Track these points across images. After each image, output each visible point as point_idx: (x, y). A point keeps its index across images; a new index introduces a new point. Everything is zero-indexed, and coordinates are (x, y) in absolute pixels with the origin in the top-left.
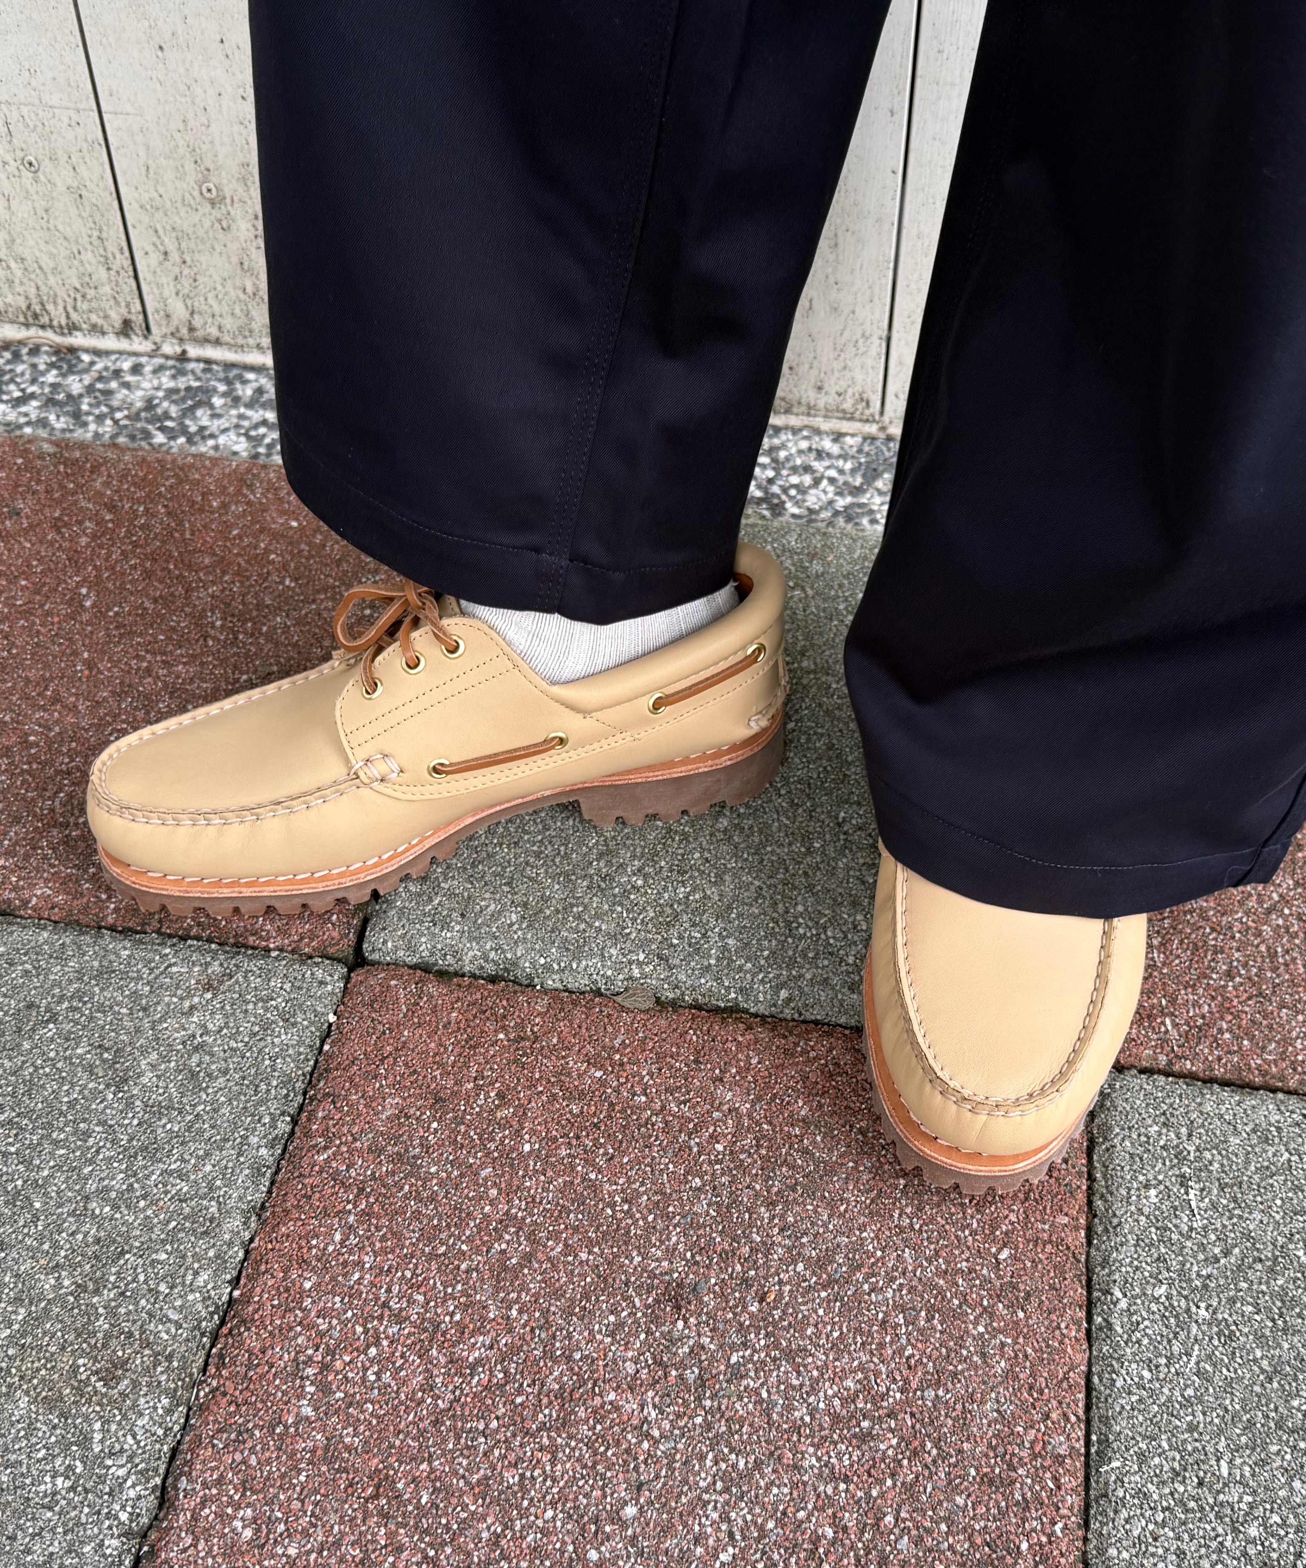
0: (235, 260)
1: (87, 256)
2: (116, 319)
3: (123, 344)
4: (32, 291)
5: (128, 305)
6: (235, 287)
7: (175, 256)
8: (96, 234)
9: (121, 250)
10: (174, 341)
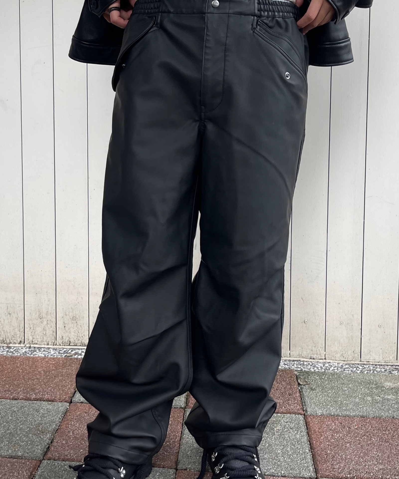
0: (43, 328)
1: (16, 329)
2: (19, 341)
3: (19, 345)
4: (4, 337)
5: (22, 338)
6: (42, 333)
7: (32, 328)
8: (19, 325)
9: (23, 328)
10: (29, 344)
